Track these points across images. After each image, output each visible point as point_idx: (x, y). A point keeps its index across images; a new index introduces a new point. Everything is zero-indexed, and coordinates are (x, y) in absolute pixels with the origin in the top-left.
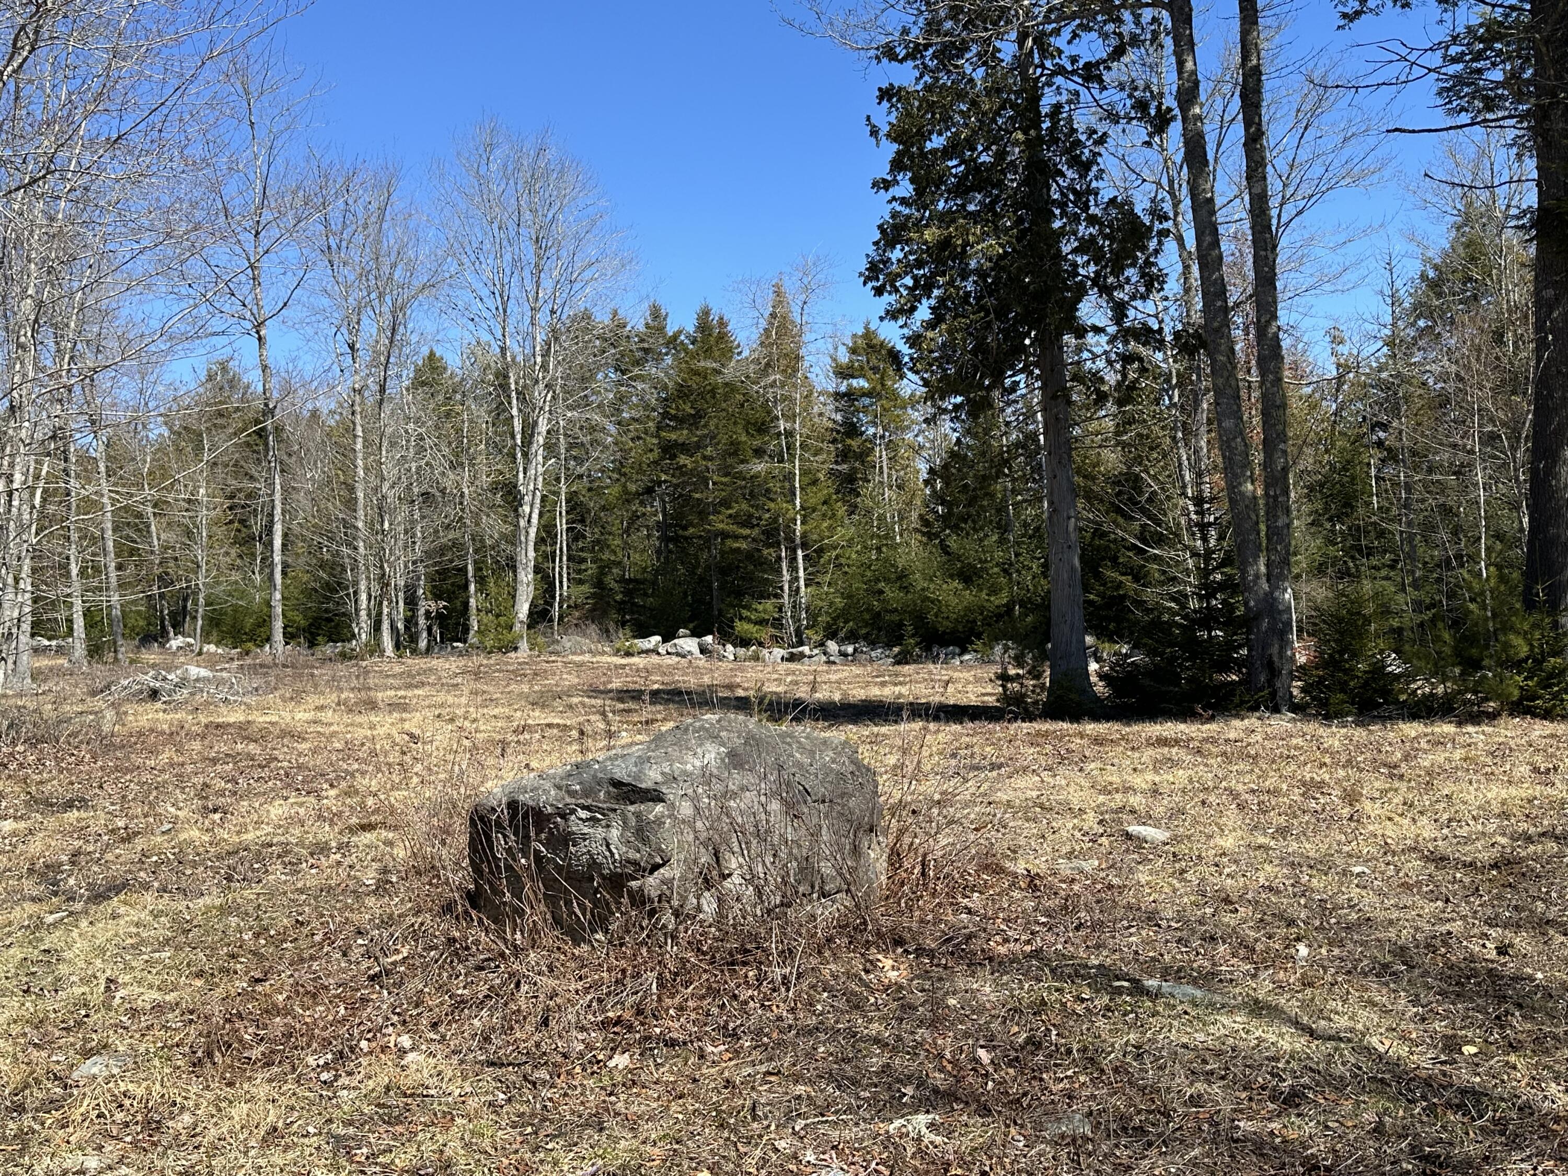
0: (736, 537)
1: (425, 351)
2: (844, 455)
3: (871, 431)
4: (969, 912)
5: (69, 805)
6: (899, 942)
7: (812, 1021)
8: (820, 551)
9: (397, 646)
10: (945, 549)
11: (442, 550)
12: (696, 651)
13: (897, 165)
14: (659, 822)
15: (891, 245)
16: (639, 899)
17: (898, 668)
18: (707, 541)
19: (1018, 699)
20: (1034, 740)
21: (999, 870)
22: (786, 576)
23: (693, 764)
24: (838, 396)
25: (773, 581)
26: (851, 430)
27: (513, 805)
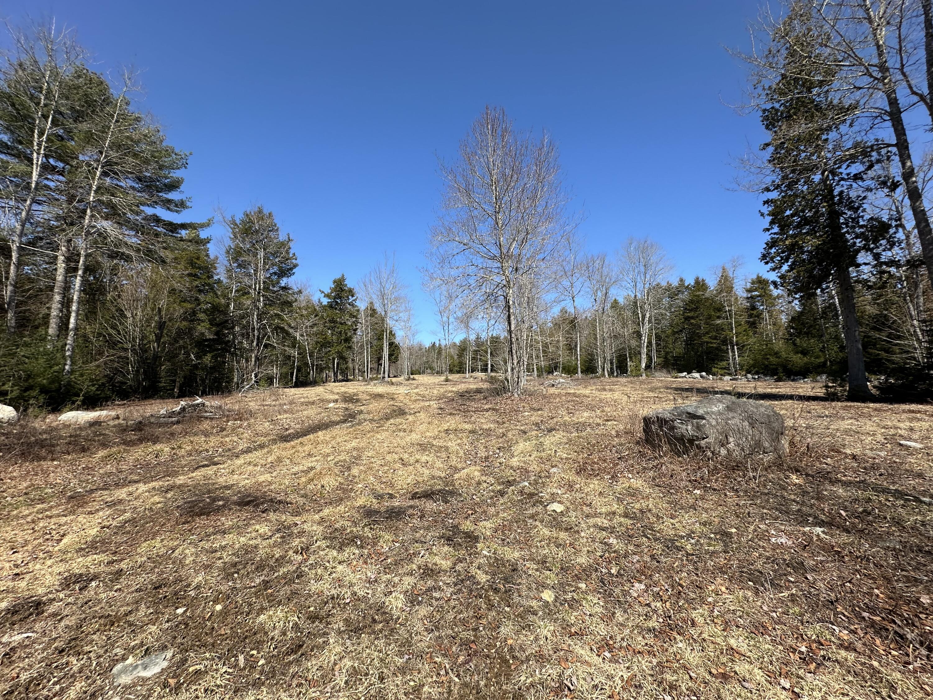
0: (712, 343)
1: (614, 299)
2: (751, 316)
3: (762, 307)
4: (827, 464)
5: (539, 410)
6: (797, 471)
7: (766, 491)
8: (743, 346)
9: (609, 375)
10: (794, 344)
11: (620, 350)
12: (699, 377)
13: (772, 223)
14: (704, 425)
15: (771, 248)
16: (699, 447)
17: (777, 383)
18: (702, 344)
19: (834, 394)
20: (844, 408)
21: (838, 451)
22: (730, 354)
23: (715, 409)
24: (748, 298)
25: (725, 356)
26: (753, 308)
27: (658, 417)
